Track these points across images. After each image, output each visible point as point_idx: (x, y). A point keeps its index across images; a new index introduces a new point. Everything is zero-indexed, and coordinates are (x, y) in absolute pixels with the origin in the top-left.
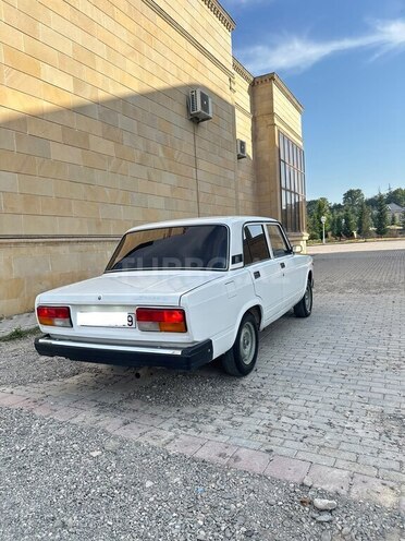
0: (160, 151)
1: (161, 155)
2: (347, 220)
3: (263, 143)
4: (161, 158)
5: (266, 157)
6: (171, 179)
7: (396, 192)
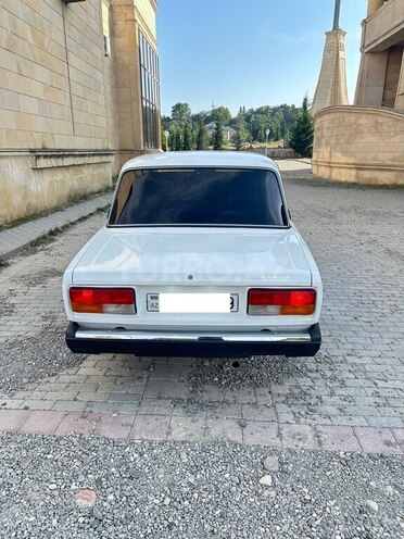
0: (30, 36)
1: (31, 40)
2: (186, 136)
3: (122, 41)
4: (30, 44)
5: (126, 59)
6: (41, 74)
7: (219, 110)
